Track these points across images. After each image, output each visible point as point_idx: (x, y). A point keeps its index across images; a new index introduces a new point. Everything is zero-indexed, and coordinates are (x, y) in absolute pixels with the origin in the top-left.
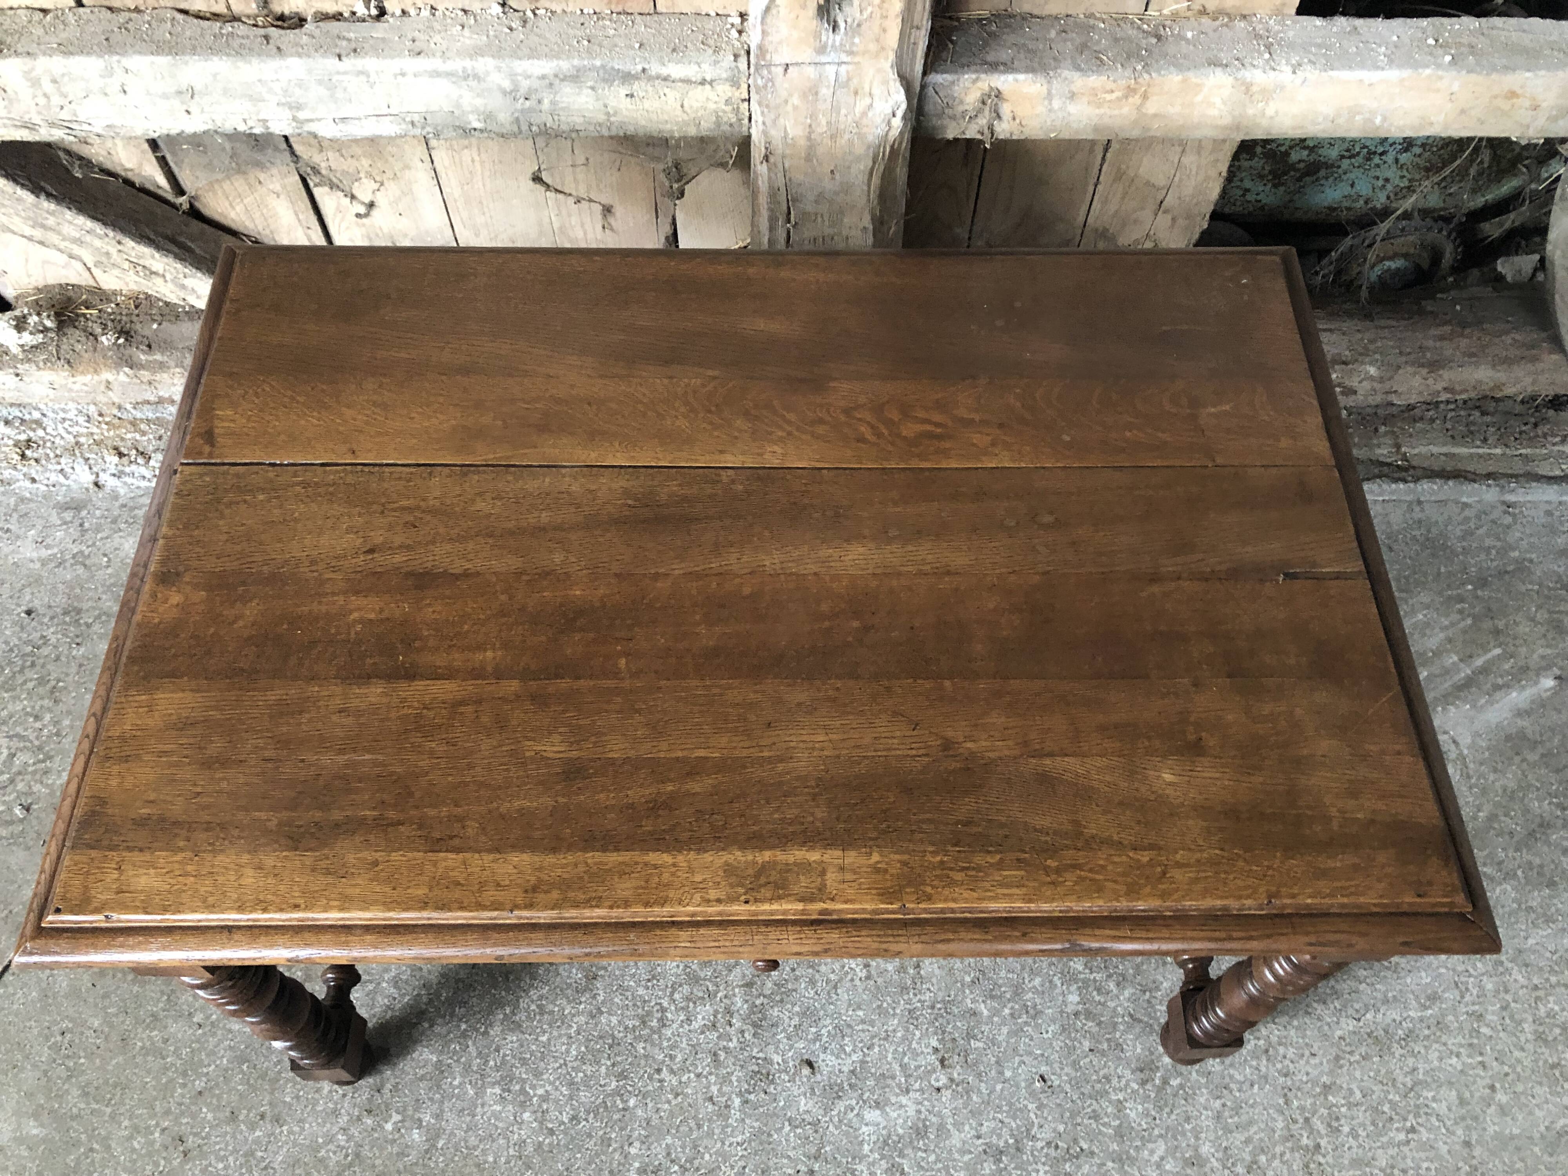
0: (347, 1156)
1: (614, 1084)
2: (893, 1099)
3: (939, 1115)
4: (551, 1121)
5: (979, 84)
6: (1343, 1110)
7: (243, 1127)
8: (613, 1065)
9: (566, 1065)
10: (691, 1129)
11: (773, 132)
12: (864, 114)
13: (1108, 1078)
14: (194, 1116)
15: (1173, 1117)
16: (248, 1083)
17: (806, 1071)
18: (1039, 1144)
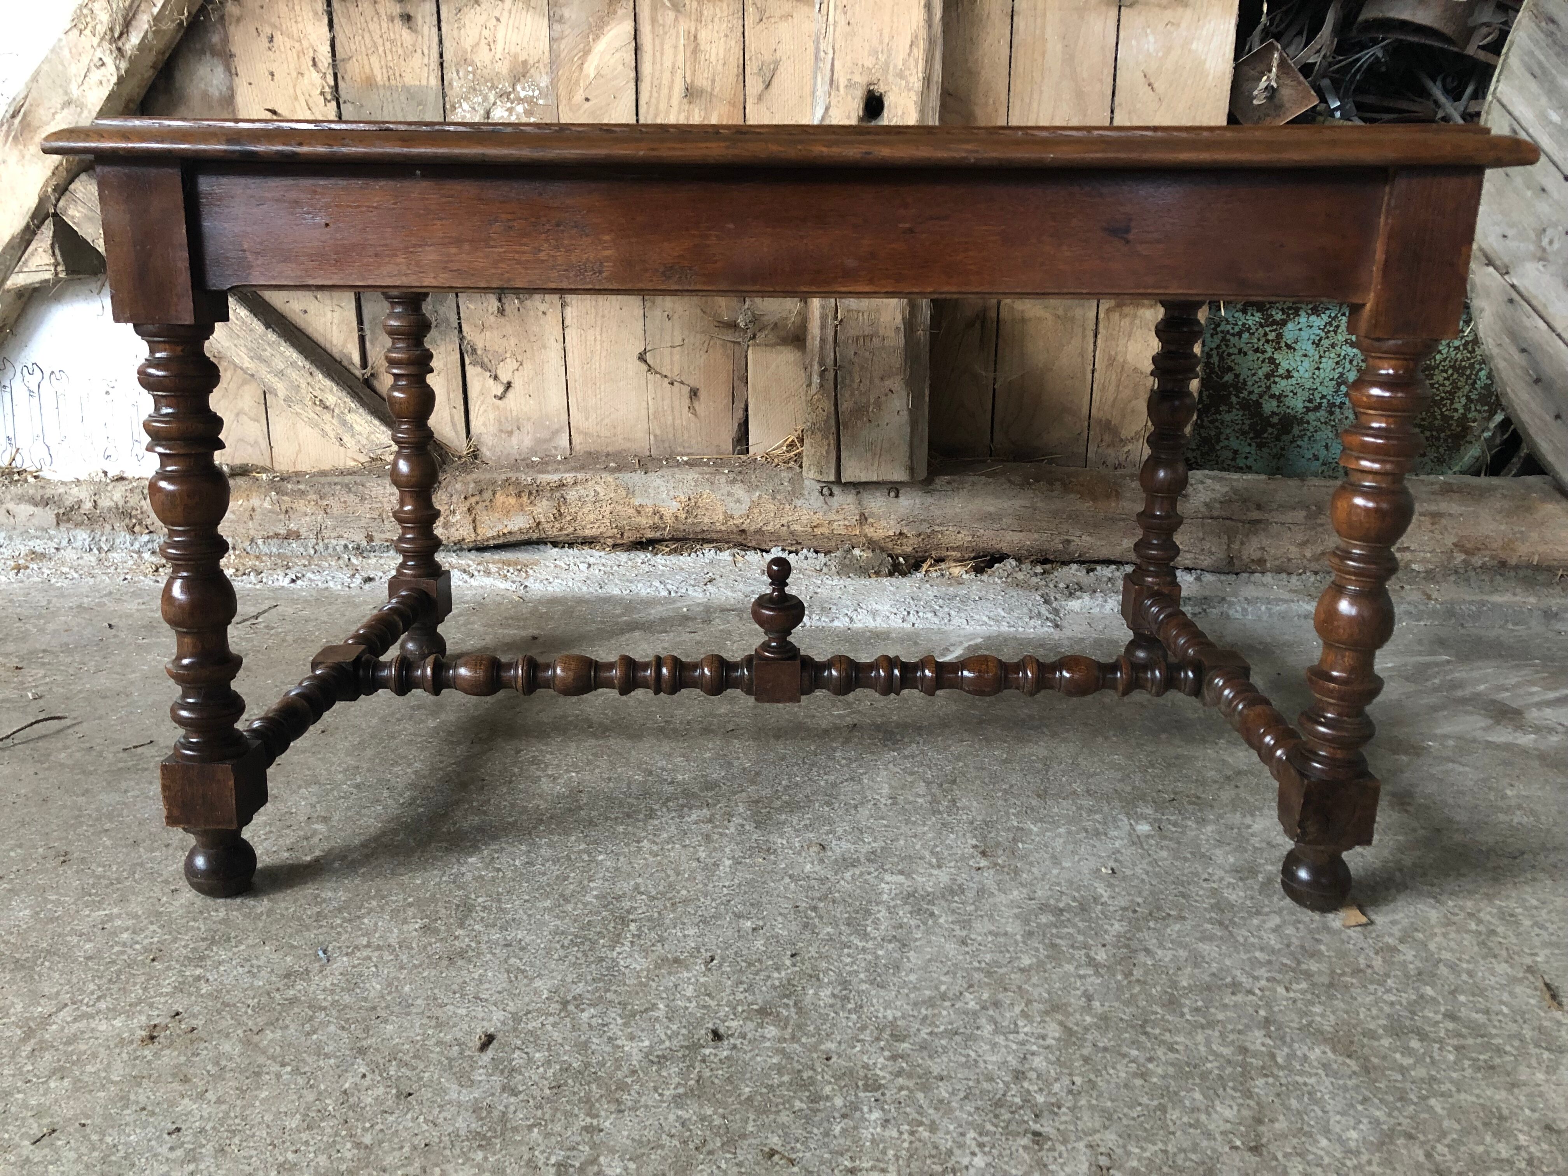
2: (922, 871)
3: (979, 883)
7: (141, 850)
10: (668, 876)
13: (1195, 874)
14: (90, 842)
17: (815, 849)
18: (1112, 908)
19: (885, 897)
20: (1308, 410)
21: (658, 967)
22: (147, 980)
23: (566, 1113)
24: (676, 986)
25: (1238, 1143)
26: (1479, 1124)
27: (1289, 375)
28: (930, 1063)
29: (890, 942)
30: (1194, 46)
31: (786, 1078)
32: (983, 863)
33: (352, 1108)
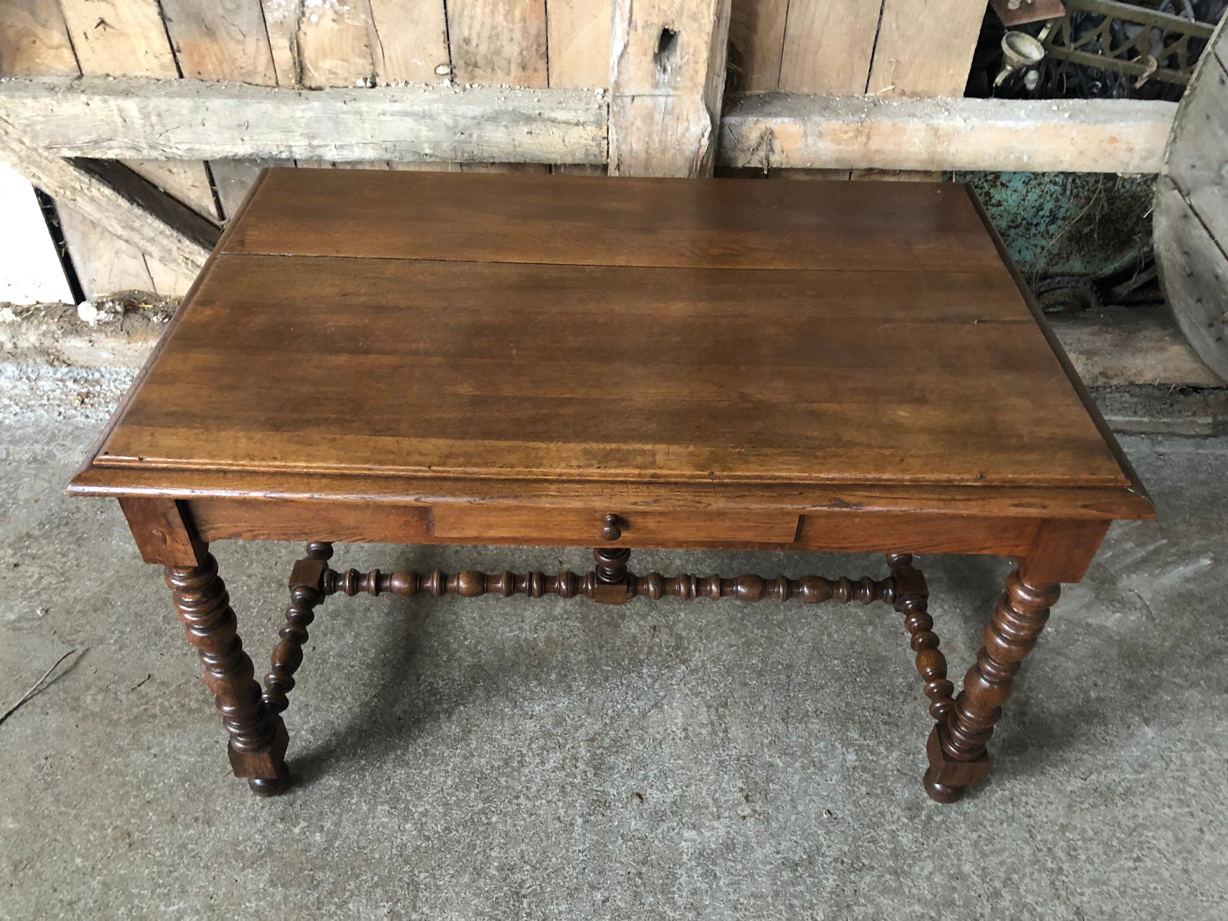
0: (261, 850)
1: (481, 806)
2: (707, 823)
3: (745, 835)
4: (428, 830)
5: (759, 125)
6: (1080, 843)
7: (179, 827)
8: (481, 792)
9: (442, 790)
10: (541, 840)
11: (623, 147)
12: (683, 135)
13: (882, 814)
14: (141, 818)
15: (938, 843)
16: (188, 796)
17: (636, 800)
18: (828, 860)
19: (685, 858)
27: (999, 204)
32: (747, 810)
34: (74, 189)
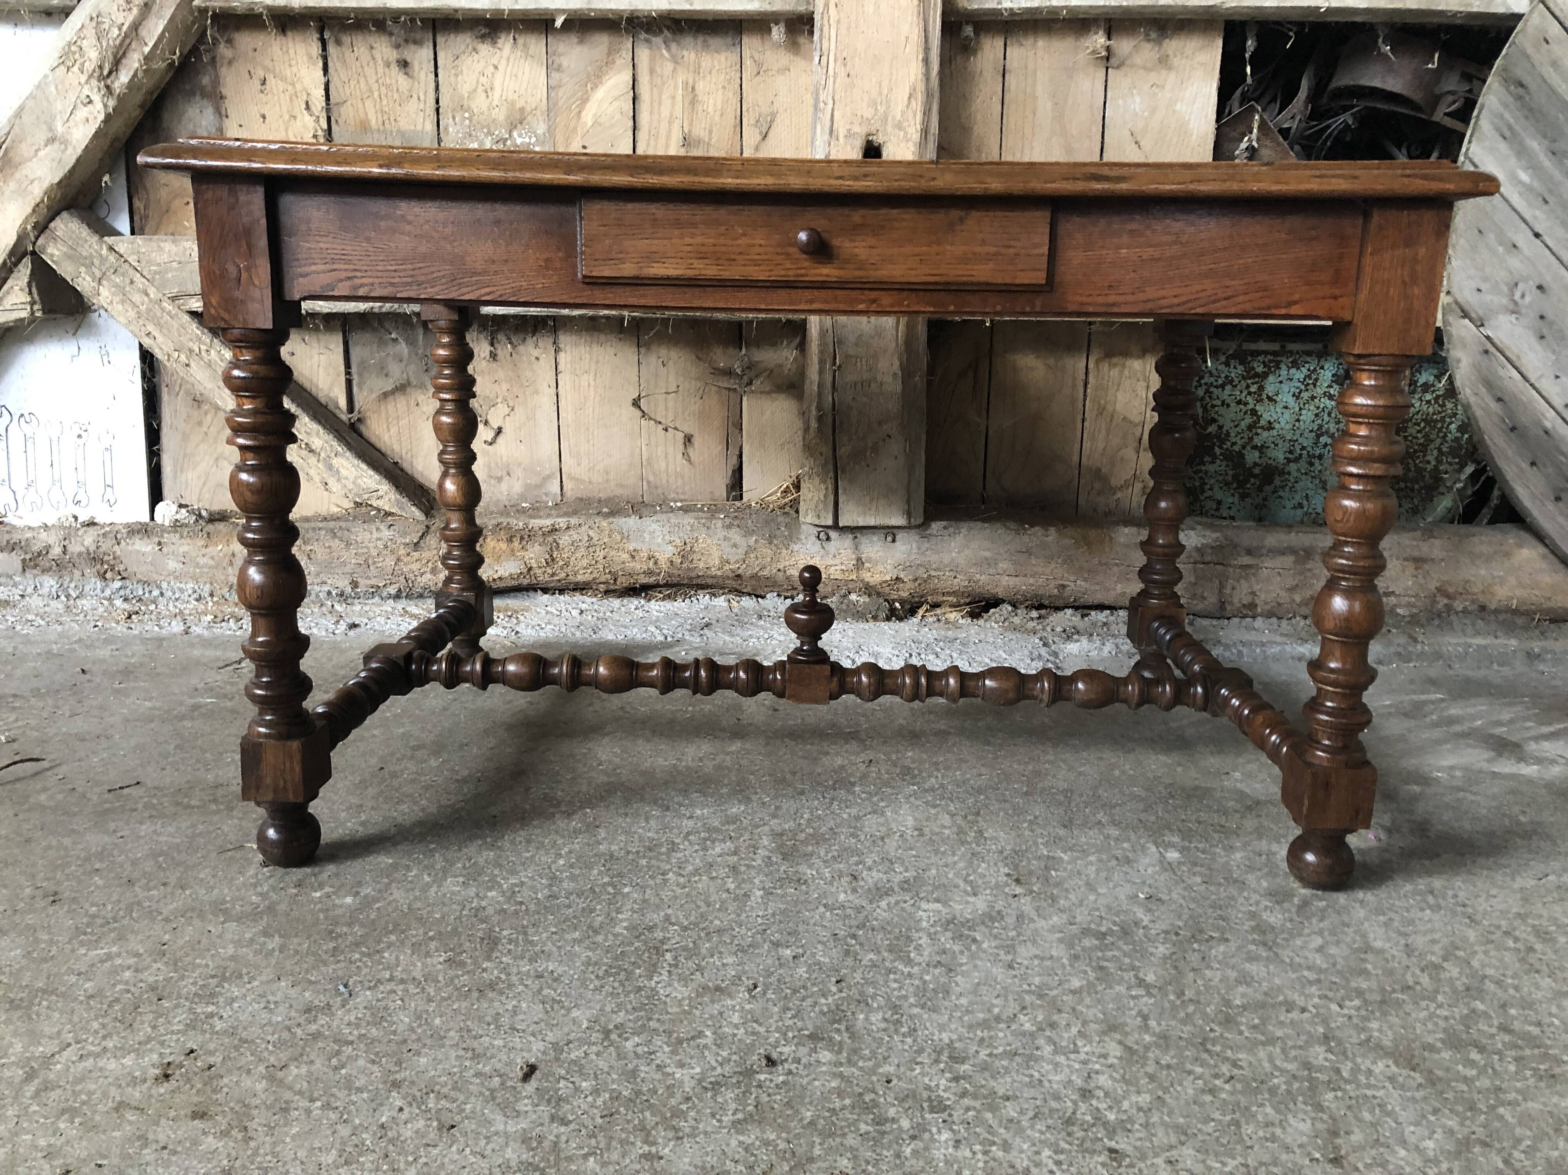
0: (256, 908)
1: (607, 880)
2: (958, 899)
3: (1018, 909)
4: (521, 897)
6: (1552, 928)
7: (137, 889)
8: (608, 870)
13: (1231, 898)
14: (80, 882)
15: (1326, 923)
17: (847, 879)
18: (1154, 932)
19: (924, 924)
20: (1289, 461)
21: (698, 995)
22: (156, 1019)
23: (622, 1142)
24: (721, 1014)
25: (1318, 1156)
26: (1551, 1132)
28: (993, 1083)
29: (935, 967)
30: (1178, 107)
31: (847, 1102)
32: (1019, 890)
33: (392, 1141)
34: (191, 351)
